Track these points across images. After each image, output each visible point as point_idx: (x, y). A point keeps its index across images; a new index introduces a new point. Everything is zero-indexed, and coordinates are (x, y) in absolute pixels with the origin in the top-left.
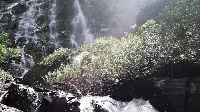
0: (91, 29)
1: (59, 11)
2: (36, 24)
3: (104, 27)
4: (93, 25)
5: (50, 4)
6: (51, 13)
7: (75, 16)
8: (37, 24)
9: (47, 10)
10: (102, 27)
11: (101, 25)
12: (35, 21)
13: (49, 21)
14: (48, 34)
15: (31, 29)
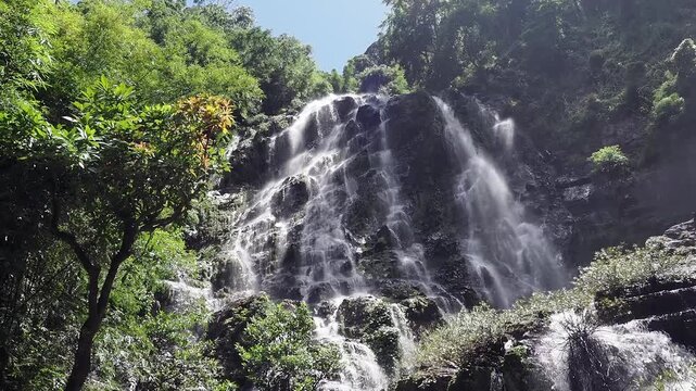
0: (528, 203)
1: (405, 170)
2: (347, 231)
3: (572, 184)
4: (530, 188)
5: (371, 156)
6: (381, 185)
7: (459, 172)
8: (351, 231)
9: (370, 175)
10: (567, 185)
11: (561, 180)
12: (343, 222)
13: (383, 211)
14: (393, 255)
15: (338, 254)
